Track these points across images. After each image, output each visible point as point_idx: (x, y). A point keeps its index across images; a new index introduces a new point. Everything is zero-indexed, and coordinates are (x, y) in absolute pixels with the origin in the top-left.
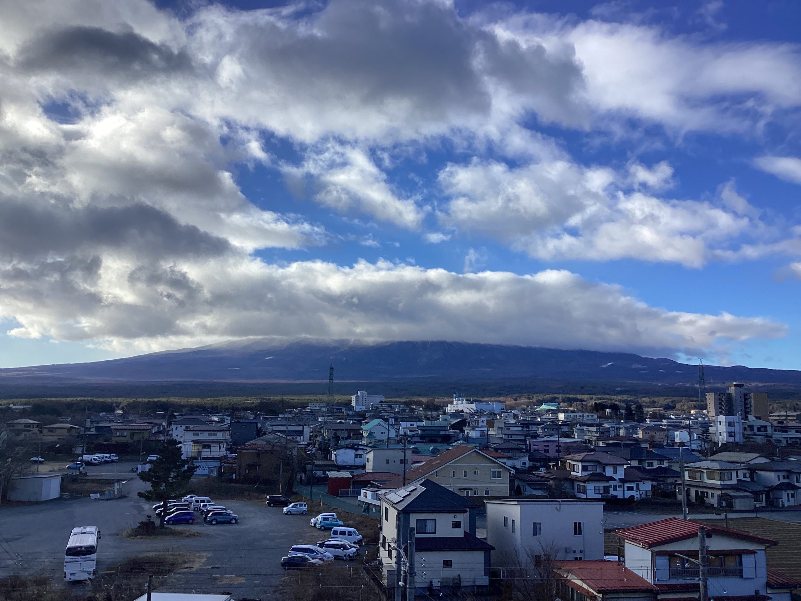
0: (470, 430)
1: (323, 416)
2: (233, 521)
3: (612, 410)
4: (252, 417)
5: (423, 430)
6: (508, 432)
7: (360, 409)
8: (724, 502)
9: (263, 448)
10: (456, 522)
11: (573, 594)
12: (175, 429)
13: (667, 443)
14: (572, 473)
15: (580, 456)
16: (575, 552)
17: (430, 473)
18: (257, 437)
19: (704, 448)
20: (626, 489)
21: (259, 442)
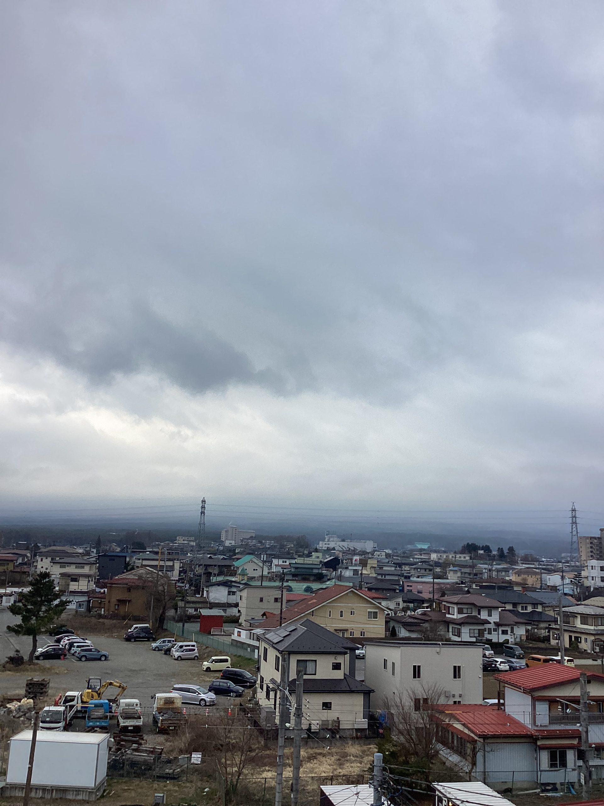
0: (343, 568)
1: (192, 551)
2: (103, 658)
3: (484, 552)
4: (119, 549)
5: (296, 568)
6: (380, 572)
7: (230, 544)
8: (597, 647)
9: (134, 583)
10: (337, 663)
11: (453, 738)
12: (39, 560)
13: (541, 586)
14: (447, 616)
15: (455, 599)
16: (454, 696)
17: (306, 613)
18: (125, 571)
19: (576, 593)
20: (500, 632)
21: (129, 576)
